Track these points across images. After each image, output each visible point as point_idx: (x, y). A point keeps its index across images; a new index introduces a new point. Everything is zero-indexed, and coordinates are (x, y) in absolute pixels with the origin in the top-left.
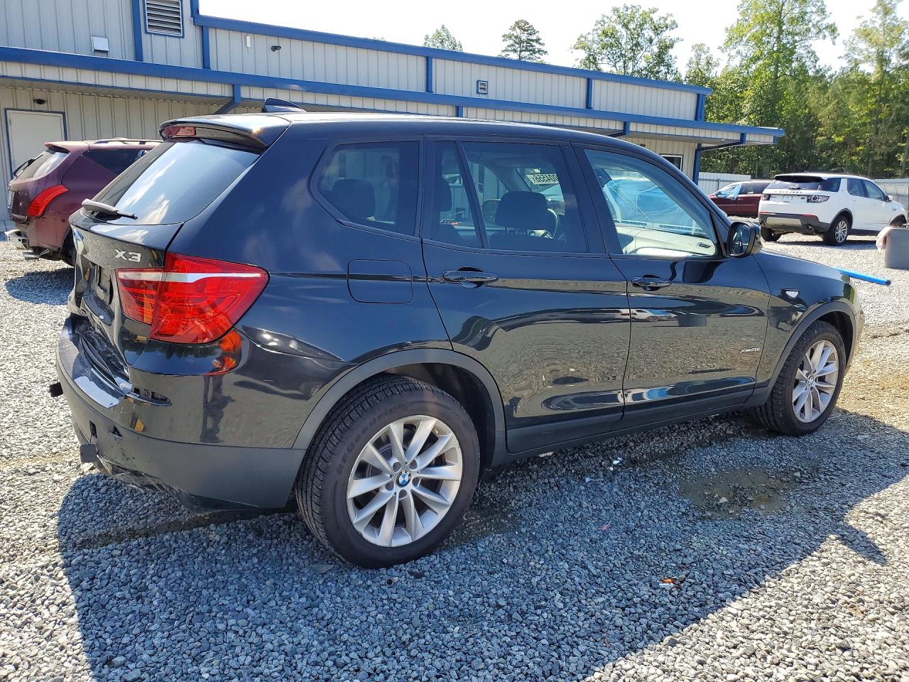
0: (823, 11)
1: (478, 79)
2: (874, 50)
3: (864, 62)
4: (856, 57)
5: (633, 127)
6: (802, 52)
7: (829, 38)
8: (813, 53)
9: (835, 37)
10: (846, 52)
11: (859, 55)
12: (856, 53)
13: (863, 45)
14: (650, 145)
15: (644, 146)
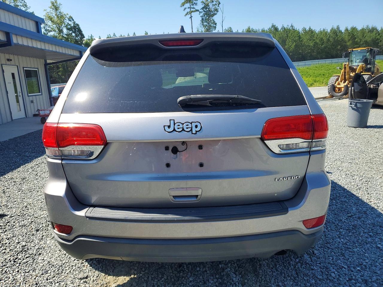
0: (26, 6)
2: (54, 26)
5: (15, 40)
14: (14, 60)
15: (11, 60)
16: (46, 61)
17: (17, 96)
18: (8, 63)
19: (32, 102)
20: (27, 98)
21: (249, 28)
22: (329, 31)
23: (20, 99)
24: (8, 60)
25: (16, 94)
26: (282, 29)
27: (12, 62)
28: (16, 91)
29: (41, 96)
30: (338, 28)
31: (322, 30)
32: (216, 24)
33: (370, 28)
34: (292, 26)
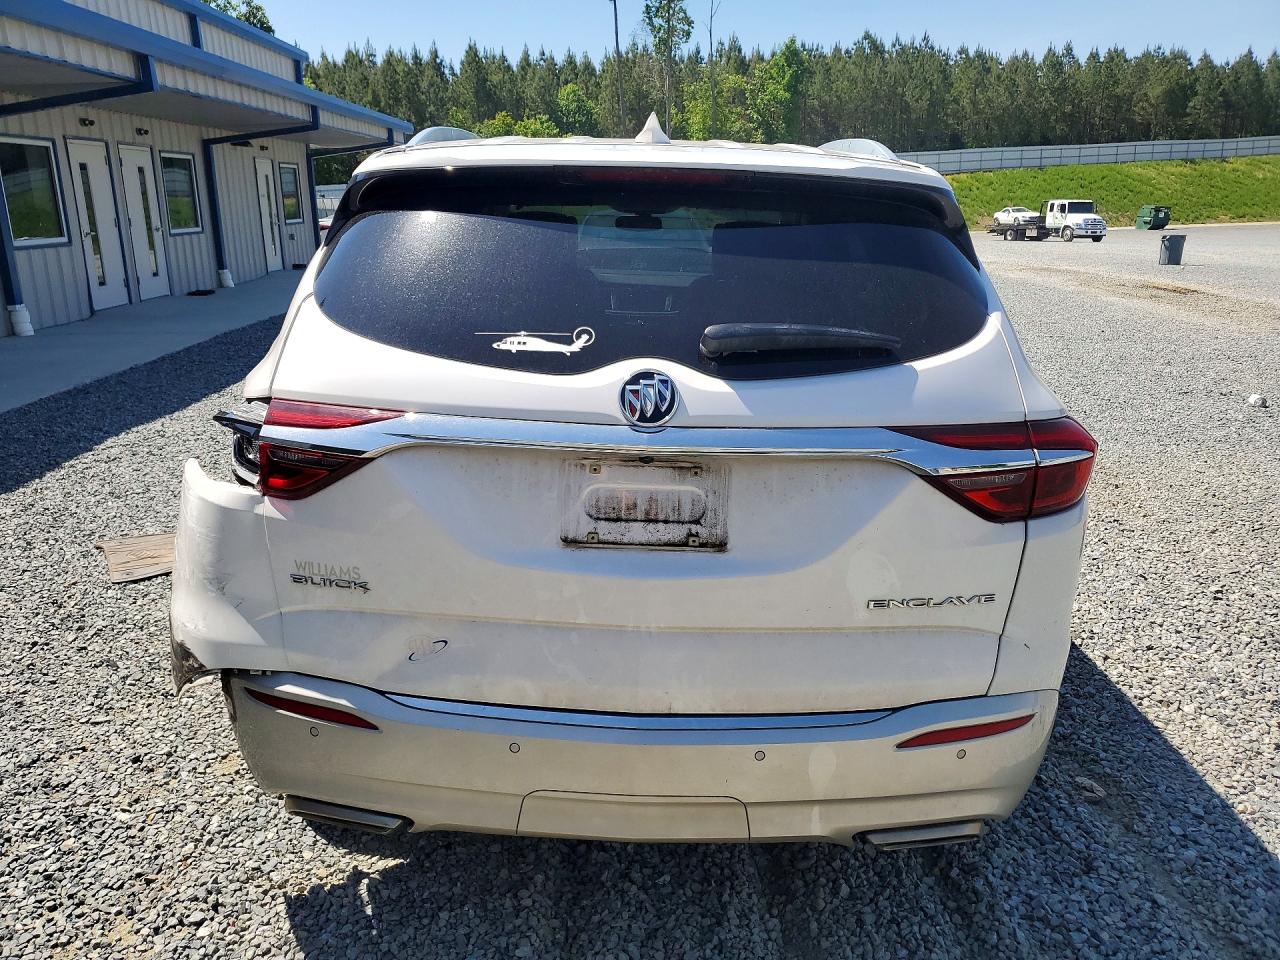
15: (266, 150)
16: (307, 146)
17: (272, 226)
18: (262, 153)
19: (292, 237)
20: (284, 228)
21: (793, 41)
22: (1039, 59)
23: (276, 229)
24: (263, 149)
26: (894, 46)
28: (271, 217)
29: (302, 226)
30: (1069, 50)
31: (1020, 54)
32: (690, 23)
33: (1167, 53)
34: (926, 39)
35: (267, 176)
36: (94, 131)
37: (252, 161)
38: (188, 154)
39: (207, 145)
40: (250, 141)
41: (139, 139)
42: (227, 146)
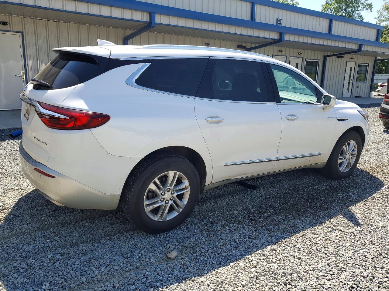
1: (278, 18)
3: (385, 21)
4: (382, 18)
5: (365, 48)
6: (356, 16)
7: (369, 10)
8: (361, 16)
9: (371, 9)
10: (378, 16)
11: (383, 17)
12: (383, 16)
13: (386, 13)
14: (355, 58)
15: (353, 58)
16: (376, 58)
17: (349, 83)
18: (351, 60)
19: (358, 87)
20: (355, 84)
23: (351, 84)
24: (351, 58)
25: (349, 81)
27: (353, 60)
28: (349, 80)
29: (365, 84)
35: (351, 67)
36: (283, 53)
37: (346, 62)
38: (318, 60)
39: (325, 58)
40: (343, 55)
41: (299, 56)
42: (335, 57)
